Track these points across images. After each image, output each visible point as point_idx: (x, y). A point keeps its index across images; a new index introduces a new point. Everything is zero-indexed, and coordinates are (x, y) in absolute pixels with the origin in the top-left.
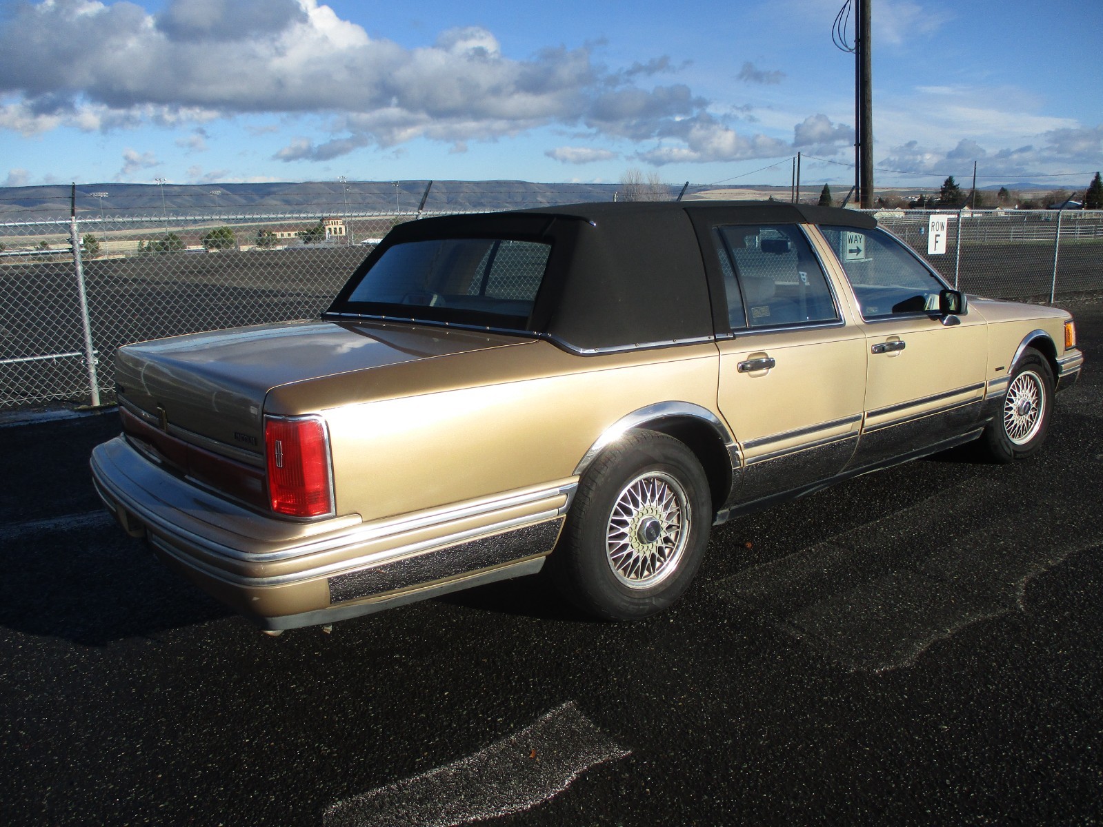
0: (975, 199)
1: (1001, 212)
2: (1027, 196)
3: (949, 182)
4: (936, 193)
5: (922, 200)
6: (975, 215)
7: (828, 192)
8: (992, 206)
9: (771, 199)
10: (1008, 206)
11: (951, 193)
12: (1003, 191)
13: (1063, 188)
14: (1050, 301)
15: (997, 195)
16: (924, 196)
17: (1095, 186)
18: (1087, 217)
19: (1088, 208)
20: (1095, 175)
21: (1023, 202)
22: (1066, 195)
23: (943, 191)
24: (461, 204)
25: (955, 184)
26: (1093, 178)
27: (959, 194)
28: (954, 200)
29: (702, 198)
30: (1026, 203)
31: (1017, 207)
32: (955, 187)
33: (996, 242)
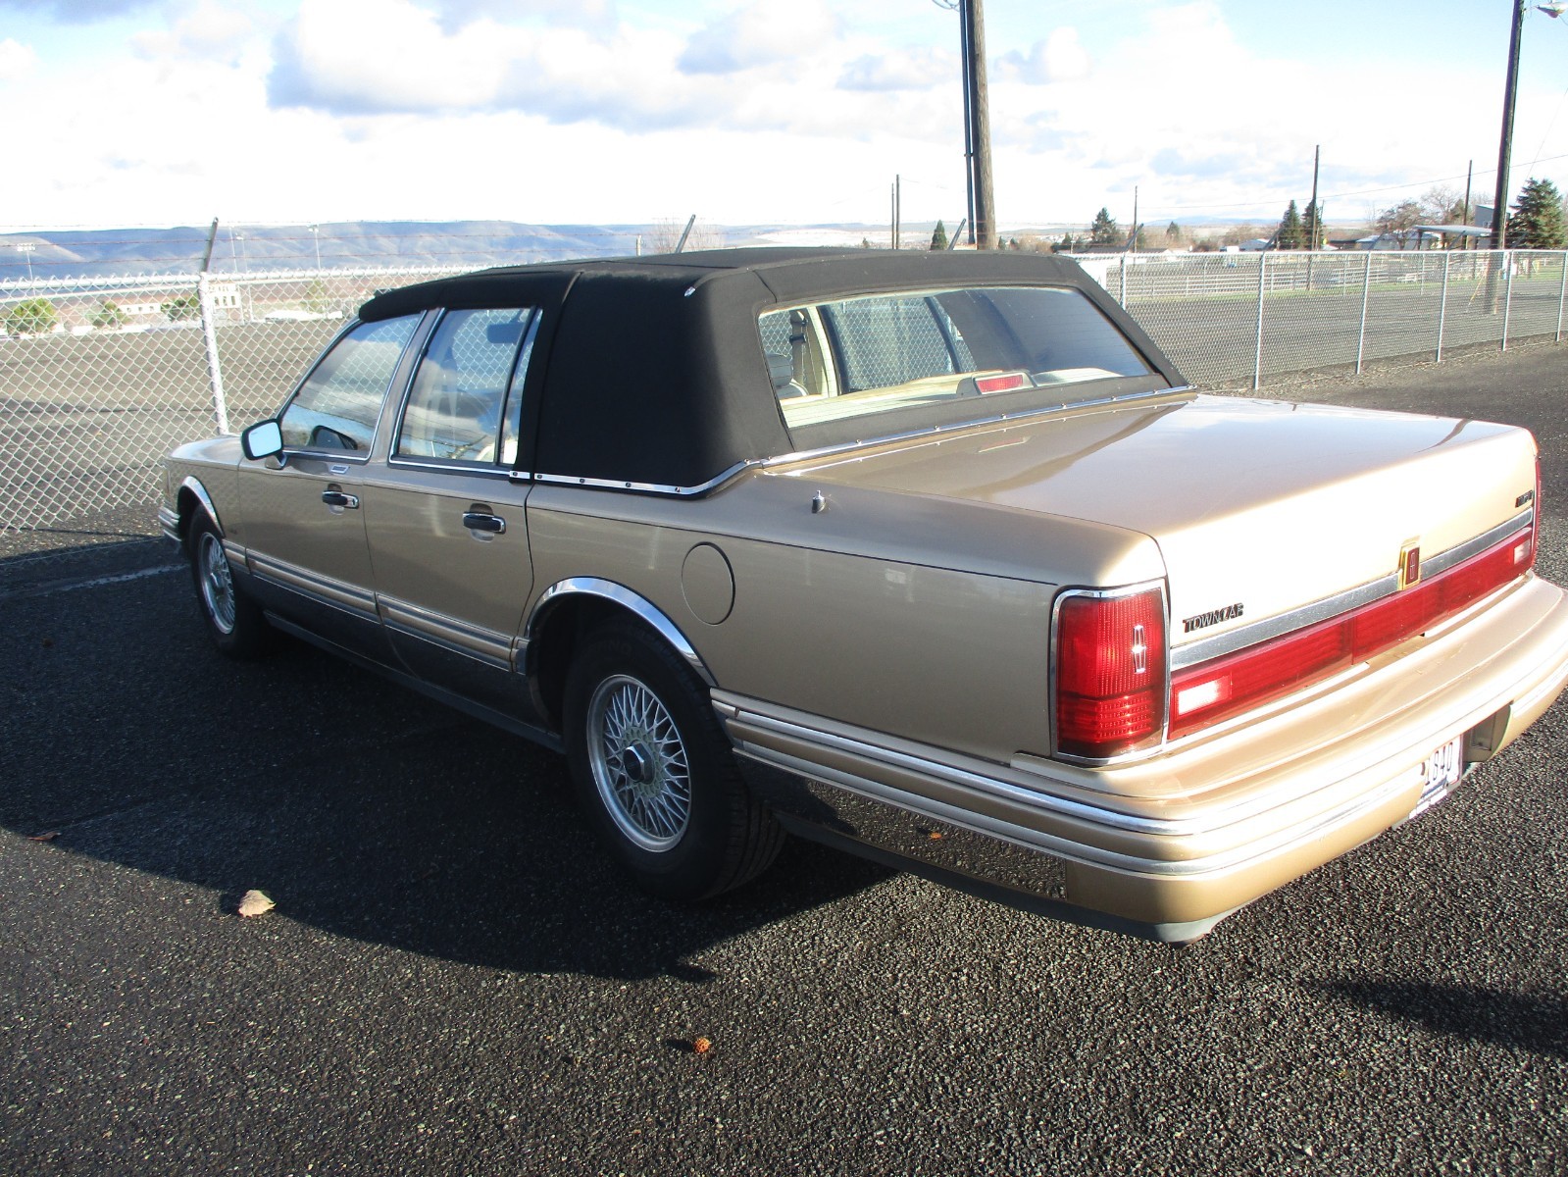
0: (1138, 239)
1: (1173, 256)
2: (1204, 234)
3: (1102, 216)
4: (1086, 231)
5: (1067, 240)
6: (1138, 262)
7: (943, 231)
8: (1161, 247)
9: (865, 242)
10: (1180, 247)
11: (1105, 231)
12: (1173, 228)
13: (1247, 222)
14: (1254, 387)
15: (1165, 232)
16: (1070, 235)
17: (1289, 219)
18: (1282, 261)
19: (1282, 248)
20: (1289, 204)
21: (1199, 242)
22: (1253, 231)
23: (1096, 229)
24: (419, 257)
25: (1110, 218)
26: (1287, 208)
27: (1116, 232)
28: (1110, 240)
29: (770, 242)
30: (1203, 242)
31: (1191, 248)
32: (1110, 222)
33: (1166, 298)
